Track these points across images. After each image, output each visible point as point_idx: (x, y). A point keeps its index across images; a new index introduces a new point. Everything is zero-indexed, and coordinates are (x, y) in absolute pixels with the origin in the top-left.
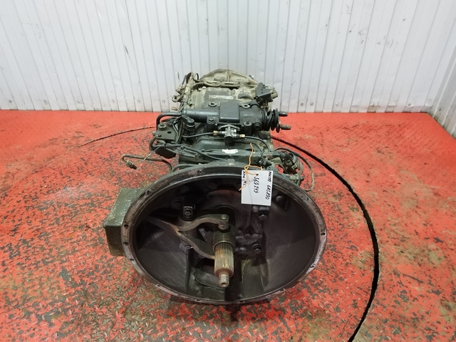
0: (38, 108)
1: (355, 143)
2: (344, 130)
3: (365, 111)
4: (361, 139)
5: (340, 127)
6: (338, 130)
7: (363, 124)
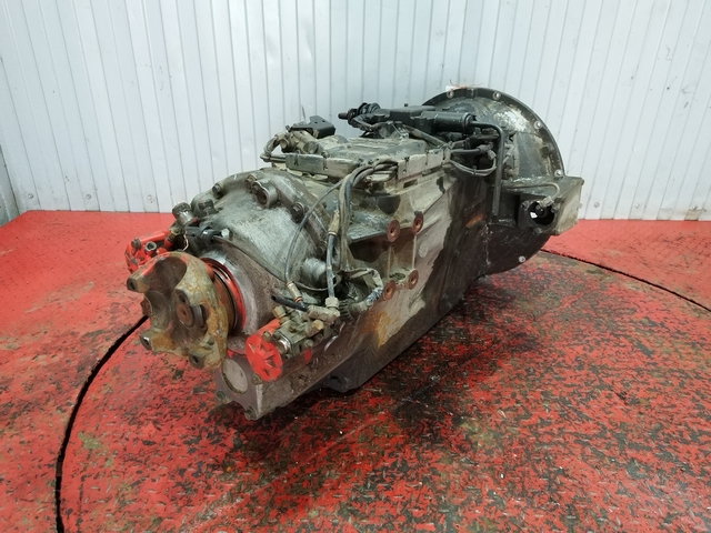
0: (136, 208)
1: (697, 262)
2: (665, 244)
3: (682, 218)
4: (702, 257)
5: (656, 240)
6: (656, 244)
7: (690, 236)
